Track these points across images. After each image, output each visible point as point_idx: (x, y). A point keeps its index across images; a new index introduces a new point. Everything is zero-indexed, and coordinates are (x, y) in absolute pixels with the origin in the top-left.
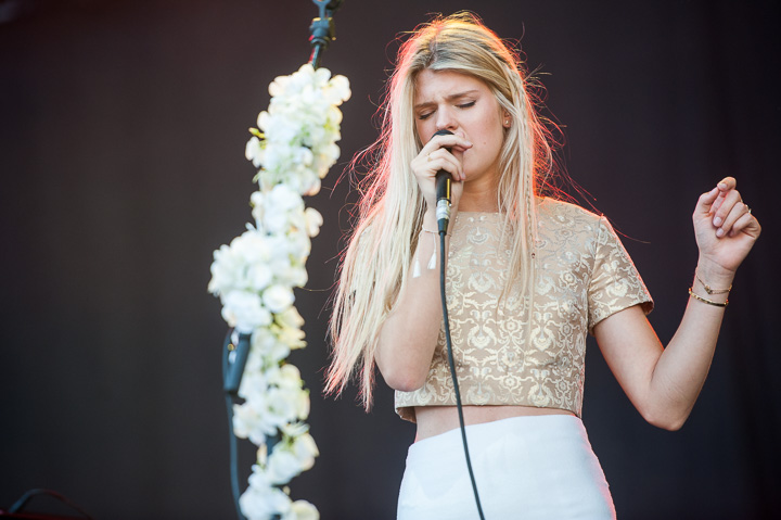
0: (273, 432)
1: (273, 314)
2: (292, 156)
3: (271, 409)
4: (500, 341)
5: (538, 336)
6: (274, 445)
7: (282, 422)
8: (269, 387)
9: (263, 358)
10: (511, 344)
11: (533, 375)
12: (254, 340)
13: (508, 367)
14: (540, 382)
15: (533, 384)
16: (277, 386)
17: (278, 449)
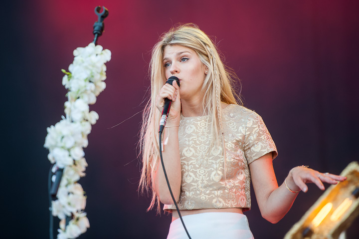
0: (69, 214)
1: (74, 160)
2: (85, 86)
3: (69, 204)
4: (197, 179)
5: (215, 175)
6: (70, 220)
7: (74, 210)
8: (69, 193)
9: (67, 180)
10: (203, 180)
11: (214, 194)
12: (65, 171)
13: (202, 191)
14: (218, 196)
15: (214, 198)
16: (73, 193)
17: (71, 223)
